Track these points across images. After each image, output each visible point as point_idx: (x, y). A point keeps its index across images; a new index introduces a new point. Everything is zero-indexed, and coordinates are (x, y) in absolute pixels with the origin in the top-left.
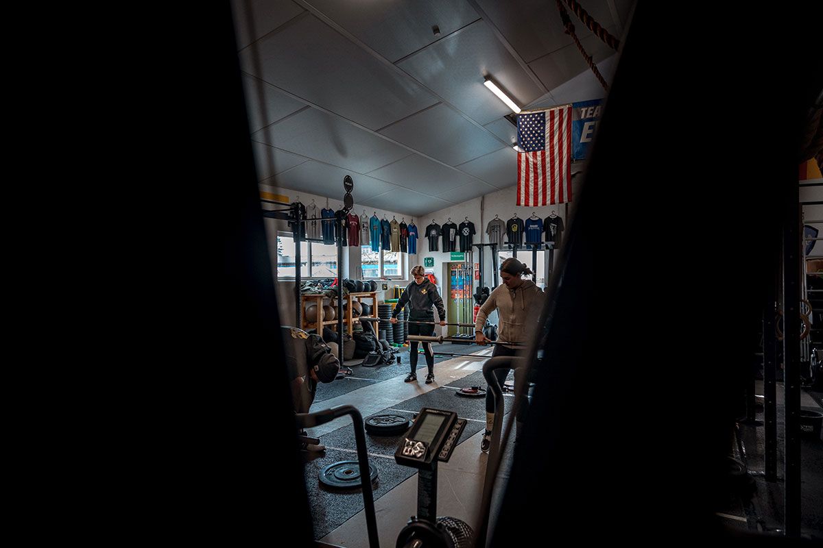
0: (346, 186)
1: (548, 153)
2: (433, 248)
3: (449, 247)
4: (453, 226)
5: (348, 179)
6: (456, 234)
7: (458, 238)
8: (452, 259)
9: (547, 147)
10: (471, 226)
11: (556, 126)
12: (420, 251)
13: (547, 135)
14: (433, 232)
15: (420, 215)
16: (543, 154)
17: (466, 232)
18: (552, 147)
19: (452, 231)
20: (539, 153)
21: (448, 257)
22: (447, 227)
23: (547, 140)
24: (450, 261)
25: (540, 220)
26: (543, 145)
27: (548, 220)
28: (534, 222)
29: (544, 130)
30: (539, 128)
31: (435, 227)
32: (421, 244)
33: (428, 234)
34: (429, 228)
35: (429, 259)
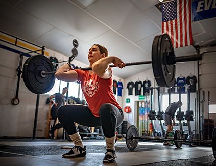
0: (74, 45)
1: (178, 20)
2: (130, 93)
3: (138, 93)
4: (140, 82)
5: (75, 41)
6: (142, 87)
7: (142, 88)
8: (140, 99)
9: (178, 18)
10: (149, 82)
11: (183, 6)
12: (124, 95)
13: (178, 11)
14: (131, 86)
15: (125, 78)
16: (176, 21)
17: (146, 85)
18: (181, 17)
19: (140, 85)
20: (174, 21)
21: (137, 98)
22: (137, 83)
23: (178, 14)
24: (138, 100)
25: (184, 78)
26: (176, 17)
27: (189, 78)
28: (181, 79)
29: (176, 9)
30: (173, 8)
31: (132, 83)
32: (124, 92)
33: (128, 87)
34: (129, 84)
35: (128, 99)
